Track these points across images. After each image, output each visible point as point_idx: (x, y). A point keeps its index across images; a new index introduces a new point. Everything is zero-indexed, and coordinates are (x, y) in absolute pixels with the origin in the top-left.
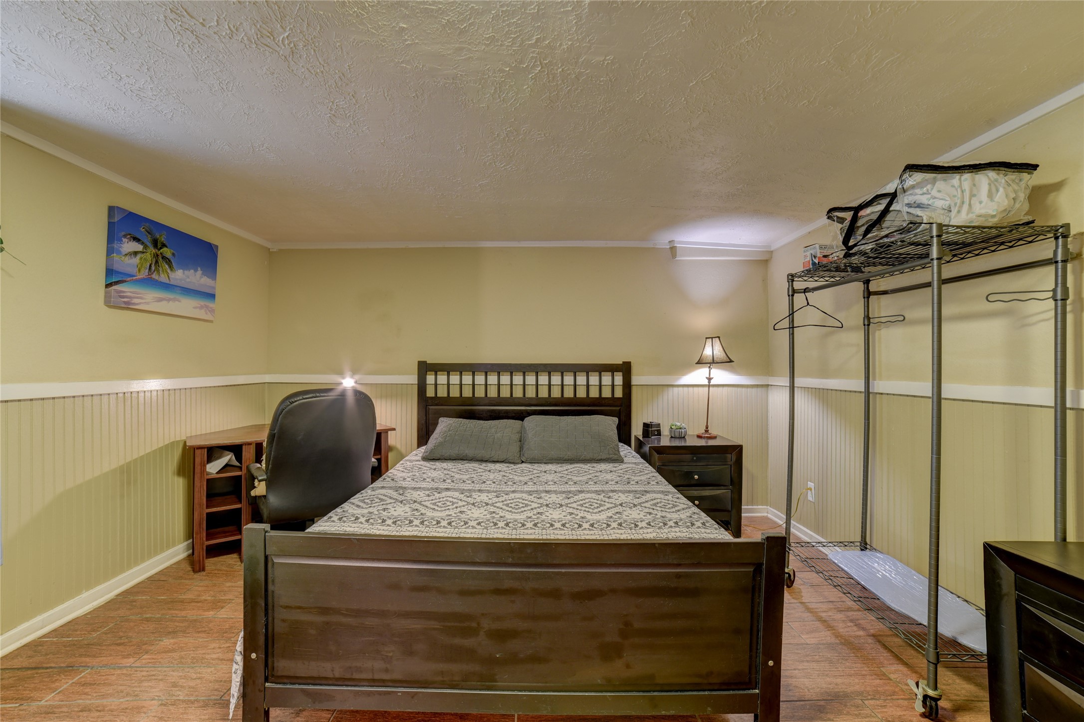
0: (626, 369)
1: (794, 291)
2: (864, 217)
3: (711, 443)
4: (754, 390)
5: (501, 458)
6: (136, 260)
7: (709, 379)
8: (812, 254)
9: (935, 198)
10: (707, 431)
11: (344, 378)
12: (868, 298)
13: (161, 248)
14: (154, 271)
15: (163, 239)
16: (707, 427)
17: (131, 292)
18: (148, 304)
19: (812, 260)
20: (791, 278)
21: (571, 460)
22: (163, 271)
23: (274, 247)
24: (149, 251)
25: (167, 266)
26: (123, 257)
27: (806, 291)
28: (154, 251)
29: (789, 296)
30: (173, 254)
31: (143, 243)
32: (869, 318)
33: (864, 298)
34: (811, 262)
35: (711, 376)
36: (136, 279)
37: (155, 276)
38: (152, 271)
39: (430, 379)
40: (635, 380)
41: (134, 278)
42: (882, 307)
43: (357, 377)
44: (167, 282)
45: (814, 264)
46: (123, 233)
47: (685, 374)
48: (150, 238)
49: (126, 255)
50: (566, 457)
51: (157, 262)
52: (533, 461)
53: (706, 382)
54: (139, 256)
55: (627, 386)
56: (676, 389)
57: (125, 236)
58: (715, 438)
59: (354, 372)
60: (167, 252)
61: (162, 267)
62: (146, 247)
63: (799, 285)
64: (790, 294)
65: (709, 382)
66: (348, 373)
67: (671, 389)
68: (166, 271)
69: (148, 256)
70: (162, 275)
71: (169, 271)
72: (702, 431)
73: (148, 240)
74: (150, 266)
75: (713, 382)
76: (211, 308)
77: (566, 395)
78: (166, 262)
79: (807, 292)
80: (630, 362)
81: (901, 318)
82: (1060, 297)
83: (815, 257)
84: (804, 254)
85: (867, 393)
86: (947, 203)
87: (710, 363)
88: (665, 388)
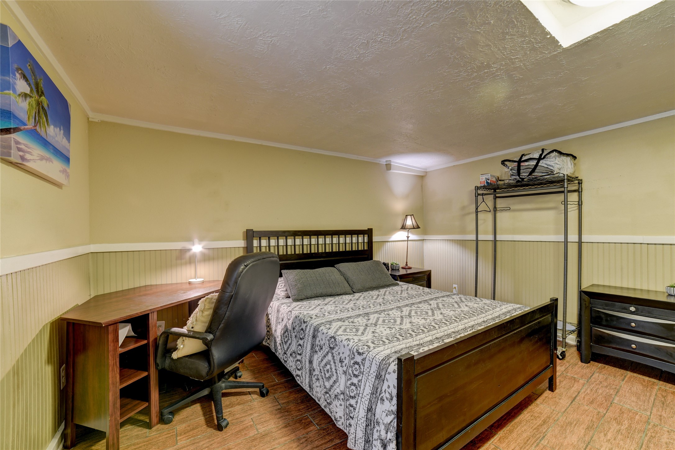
0: (369, 232)
1: (479, 195)
2: (523, 166)
3: (409, 271)
5: (342, 292)
7: (408, 237)
8: (486, 178)
9: (556, 163)
10: (407, 265)
11: (193, 245)
12: (496, 199)
13: (41, 96)
14: (38, 122)
15: (42, 85)
16: (407, 263)
17: (24, 144)
18: (35, 162)
20: (477, 188)
21: (376, 287)
22: (43, 124)
23: (95, 117)
24: (34, 96)
25: (45, 118)
26: (18, 98)
27: (483, 195)
28: (37, 97)
29: (476, 196)
30: (48, 106)
31: (29, 85)
32: (496, 208)
33: (494, 199)
34: (486, 182)
35: (409, 236)
36: (27, 128)
37: (38, 128)
38: (37, 122)
39: (255, 243)
40: (375, 239)
41: (26, 127)
42: (501, 203)
43: (204, 243)
44: (45, 137)
46: (16, 66)
47: (392, 235)
48: (34, 81)
49: (19, 95)
50: (374, 286)
51: (39, 112)
52: (360, 291)
53: (406, 239)
54: (28, 100)
55: (370, 243)
56: (389, 243)
57: (18, 70)
58: (410, 268)
59: (201, 240)
60: (44, 101)
61: (42, 119)
62: (31, 91)
63: (480, 192)
64: (477, 195)
65: (408, 239)
66: (196, 241)
67: (387, 243)
68: (45, 125)
69: (33, 101)
70: (42, 129)
71: (46, 125)
72: (403, 265)
73: (32, 82)
74: (35, 116)
75: (409, 239)
76: (68, 173)
77: (341, 250)
78: (44, 114)
79: (484, 195)
80: (372, 229)
81: (509, 209)
82: (580, 204)
83: (488, 180)
84: (481, 178)
85: (495, 241)
86: (560, 166)
87: (409, 229)
88: (384, 243)
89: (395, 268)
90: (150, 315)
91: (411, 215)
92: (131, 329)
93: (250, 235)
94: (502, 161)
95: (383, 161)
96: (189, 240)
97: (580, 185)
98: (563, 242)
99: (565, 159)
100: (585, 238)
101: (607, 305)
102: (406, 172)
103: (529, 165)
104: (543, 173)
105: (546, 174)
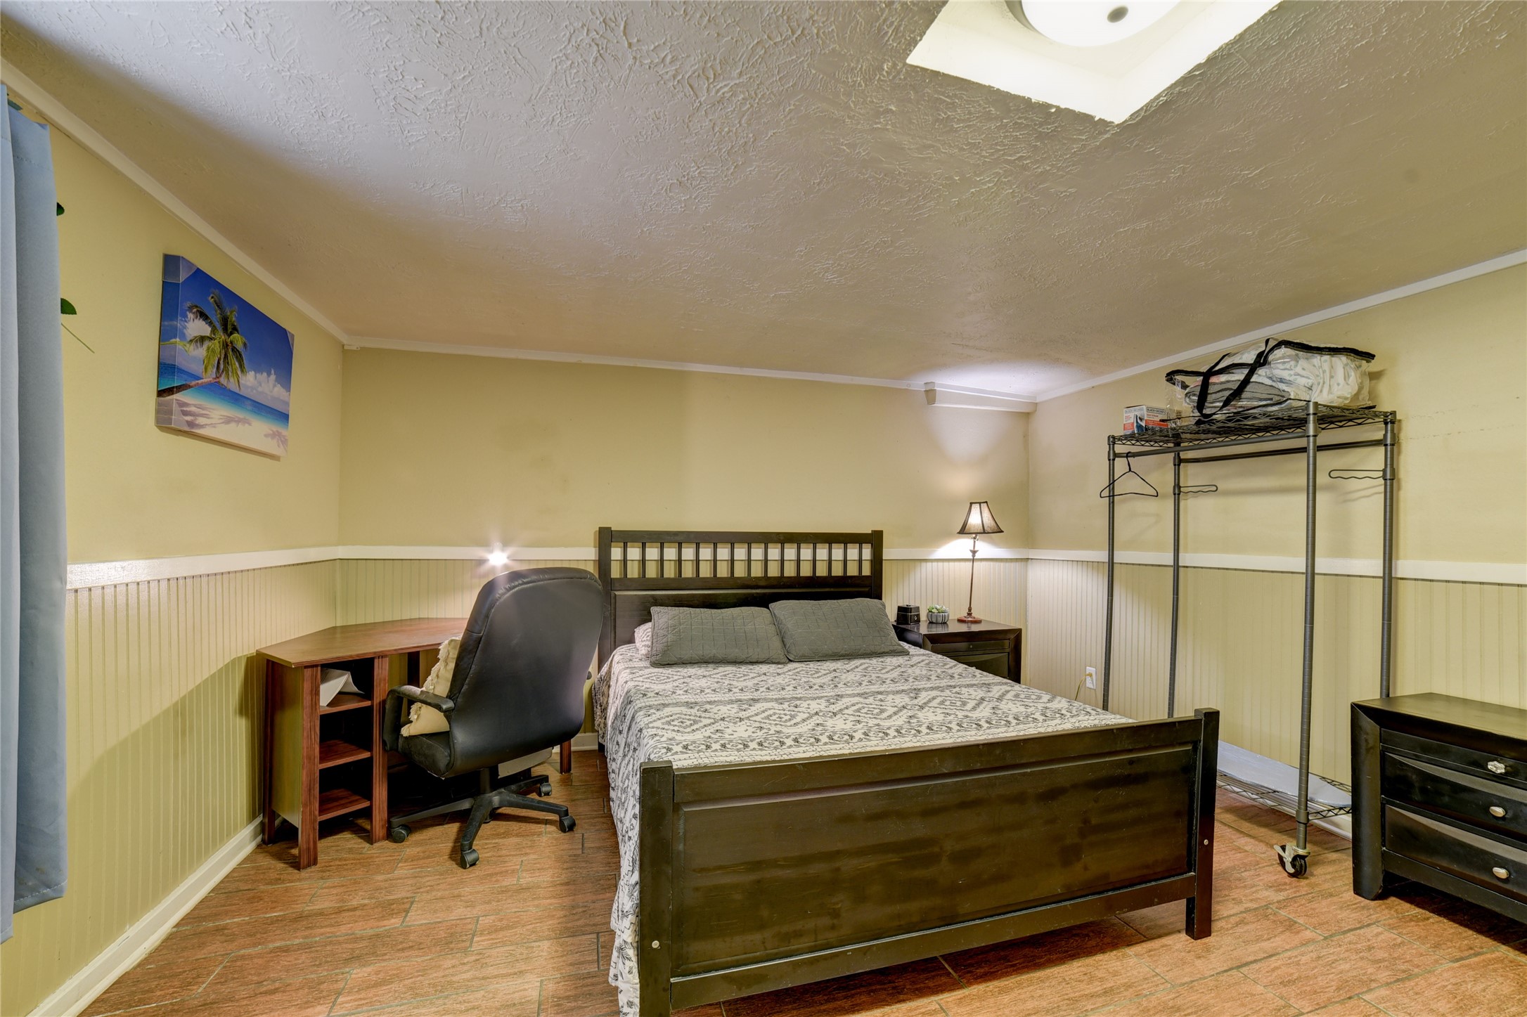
0: (875, 539)
1: (1116, 455)
2: (1215, 384)
3: (975, 628)
4: (1013, 565)
5: (762, 657)
6: (201, 352)
7: (974, 552)
8: (1137, 416)
9: (1298, 375)
10: (970, 614)
11: (491, 552)
12: (1179, 465)
13: (231, 333)
14: (223, 371)
15: (234, 319)
16: (970, 609)
17: (195, 406)
18: (215, 427)
19: (1137, 422)
20: (1113, 440)
21: (848, 655)
22: (232, 372)
23: (353, 343)
24: (217, 336)
25: (237, 364)
26: (188, 345)
27: (1128, 455)
28: (223, 337)
29: (1109, 460)
30: (245, 345)
31: (210, 324)
32: (1179, 487)
33: (1175, 465)
34: (1135, 424)
35: (976, 549)
36: (202, 383)
37: (223, 380)
38: (221, 372)
39: (616, 553)
40: (888, 553)
41: (200, 381)
42: (1193, 475)
43: (510, 550)
44: (237, 390)
45: (1139, 427)
46: (188, 304)
47: (939, 546)
48: (219, 316)
49: (191, 341)
50: (843, 652)
51: (226, 356)
52: (804, 659)
53: (970, 556)
54: (207, 344)
55: (877, 561)
56: (929, 564)
57: (190, 309)
58: (977, 622)
59: (506, 543)
60: (238, 339)
61: (232, 365)
62: (214, 330)
63: (1119, 448)
64: (1111, 458)
65: (974, 556)
66: (498, 545)
67: (924, 564)
68: (237, 373)
69: (216, 345)
70: (232, 380)
71: (239, 372)
72: (963, 614)
73: (216, 318)
74: (219, 363)
75: (977, 556)
76: (284, 436)
77: (803, 574)
78: (237, 358)
79: (1130, 457)
80: (882, 531)
81: (1214, 488)
82: (1388, 477)
83: (1141, 419)
84: (1125, 415)
85: (1177, 567)
86: (1310, 382)
87: (976, 533)
88: (918, 564)
89: (934, 621)
90: (376, 661)
91: (980, 503)
92: (351, 680)
93: (606, 538)
94: (1168, 375)
95: (918, 383)
96: (485, 544)
97: (1389, 425)
98: (1303, 573)
99: (1325, 361)
100: (1404, 567)
101: (1426, 749)
102: (975, 405)
103: (1228, 382)
104: (1261, 400)
105: (1269, 402)
